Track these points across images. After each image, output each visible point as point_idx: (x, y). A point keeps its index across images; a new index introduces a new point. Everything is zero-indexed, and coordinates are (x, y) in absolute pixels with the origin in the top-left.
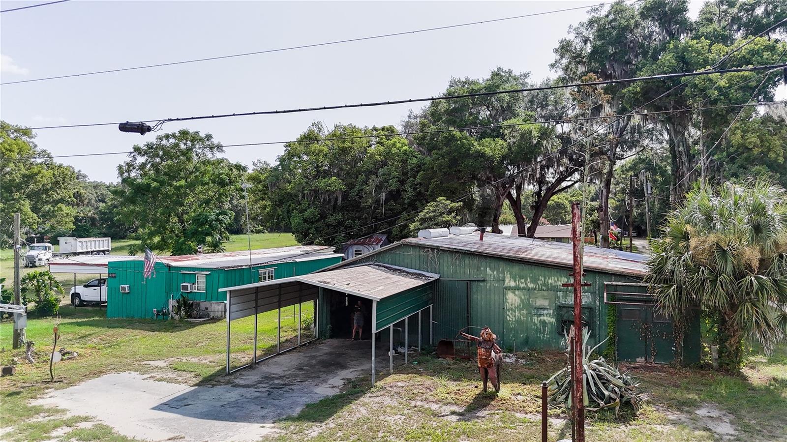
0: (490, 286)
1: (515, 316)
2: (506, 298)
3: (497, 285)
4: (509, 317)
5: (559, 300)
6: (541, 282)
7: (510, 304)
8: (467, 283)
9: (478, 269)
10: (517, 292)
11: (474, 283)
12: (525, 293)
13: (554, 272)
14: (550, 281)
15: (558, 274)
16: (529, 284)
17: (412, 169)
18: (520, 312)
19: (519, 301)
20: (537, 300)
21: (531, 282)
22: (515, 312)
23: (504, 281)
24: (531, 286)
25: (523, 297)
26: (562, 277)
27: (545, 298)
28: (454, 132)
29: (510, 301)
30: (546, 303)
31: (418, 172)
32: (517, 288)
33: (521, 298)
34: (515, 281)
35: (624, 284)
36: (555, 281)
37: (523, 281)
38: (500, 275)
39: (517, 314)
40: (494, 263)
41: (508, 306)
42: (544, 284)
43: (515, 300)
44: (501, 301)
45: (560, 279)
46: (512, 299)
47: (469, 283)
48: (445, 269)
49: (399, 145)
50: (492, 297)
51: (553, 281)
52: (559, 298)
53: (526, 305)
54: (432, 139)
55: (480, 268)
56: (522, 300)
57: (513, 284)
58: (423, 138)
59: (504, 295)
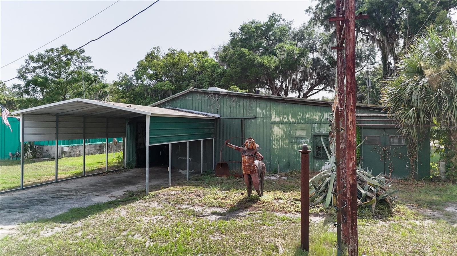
0: (260, 122)
1: (279, 145)
2: (272, 131)
3: (265, 121)
4: (275, 146)
5: (314, 131)
6: (300, 117)
7: (275, 136)
8: (242, 120)
9: (251, 108)
10: (281, 126)
11: (247, 120)
12: (287, 126)
13: (310, 108)
14: (307, 116)
15: (314, 110)
16: (290, 119)
17: (218, 76)
18: (283, 141)
19: (283, 133)
20: (297, 132)
21: (292, 117)
22: (279, 142)
23: (270, 117)
24: (292, 120)
25: (285, 130)
26: (316, 112)
27: (303, 129)
28: (244, 51)
29: (275, 133)
30: (304, 134)
31: (222, 78)
32: (281, 123)
33: (284, 130)
34: (279, 117)
35: (367, 115)
36: (311, 116)
37: (285, 116)
38: (268, 113)
39: (281, 143)
40: (263, 104)
41: (274, 137)
42: (302, 118)
43: (279, 132)
44: (268, 134)
45: (315, 114)
46: (277, 131)
47: (243, 120)
48: (225, 110)
49: (209, 61)
50: (261, 131)
51: (309, 116)
52: (314, 128)
53: (288, 136)
54: (231, 58)
55: (252, 108)
56: (285, 132)
57: (277, 119)
58: (225, 57)
59: (271, 128)
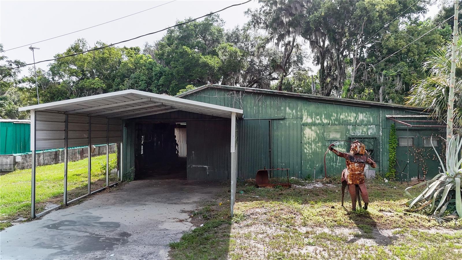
0: (289, 124)
1: (312, 149)
2: (304, 133)
3: (295, 122)
4: (307, 149)
5: (349, 133)
6: (334, 118)
7: (307, 138)
8: (269, 121)
10: (313, 128)
11: (275, 121)
12: (320, 128)
14: (342, 117)
15: (349, 110)
18: (316, 145)
19: (315, 136)
20: (331, 134)
21: (325, 118)
22: (311, 145)
23: (301, 118)
24: (325, 121)
26: (351, 113)
27: (337, 131)
29: (307, 136)
30: (338, 136)
34: (312, 118)
36: (346, 117)
37: (318, 117)
38: (298, 113)
40: (293, 103)
41: (305, 140)
42: (336, 120)
43: (312, 134)
44: (299, 136)
46: (309, 133)
48: (249, 110)
50: (291, 132)
53: (321, 138)
55: (280, 107)
56: (317, 134)
57: (309, 121)
59: (302, 130)
